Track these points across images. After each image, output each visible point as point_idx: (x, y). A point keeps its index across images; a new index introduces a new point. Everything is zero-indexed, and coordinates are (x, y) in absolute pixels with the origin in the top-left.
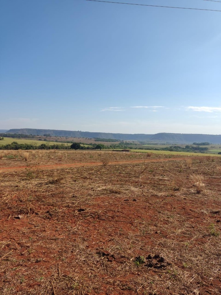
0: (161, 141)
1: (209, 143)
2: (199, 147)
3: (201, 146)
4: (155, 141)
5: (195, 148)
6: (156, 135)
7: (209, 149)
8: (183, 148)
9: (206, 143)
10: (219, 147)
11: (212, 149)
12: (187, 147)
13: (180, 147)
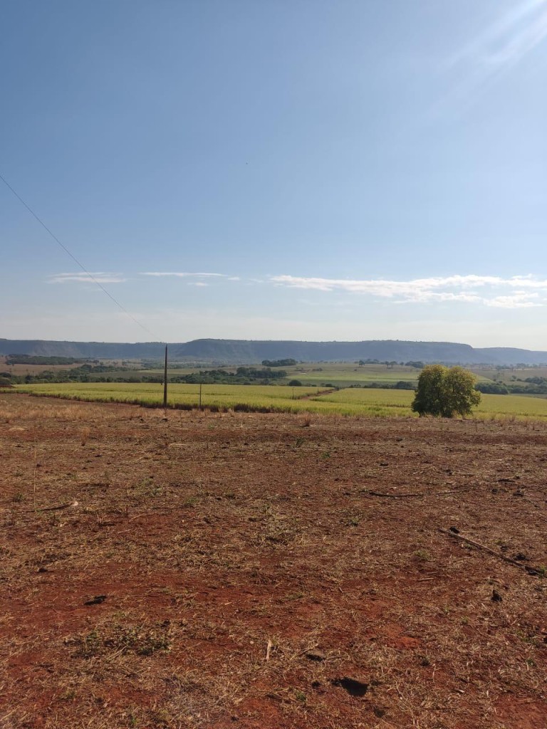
0: (200, 359)
1: (293, 361)
2: (269, 369)
3: (273, 369)
4: (186, 360)
5: (259, 372)
6: (189, 344)
7: (290, 375)
8: (232, 375)
9: (286, 360)
10: (311, 369)
11: (297, 374)
12: (241, 371)
13: (224, 373)
